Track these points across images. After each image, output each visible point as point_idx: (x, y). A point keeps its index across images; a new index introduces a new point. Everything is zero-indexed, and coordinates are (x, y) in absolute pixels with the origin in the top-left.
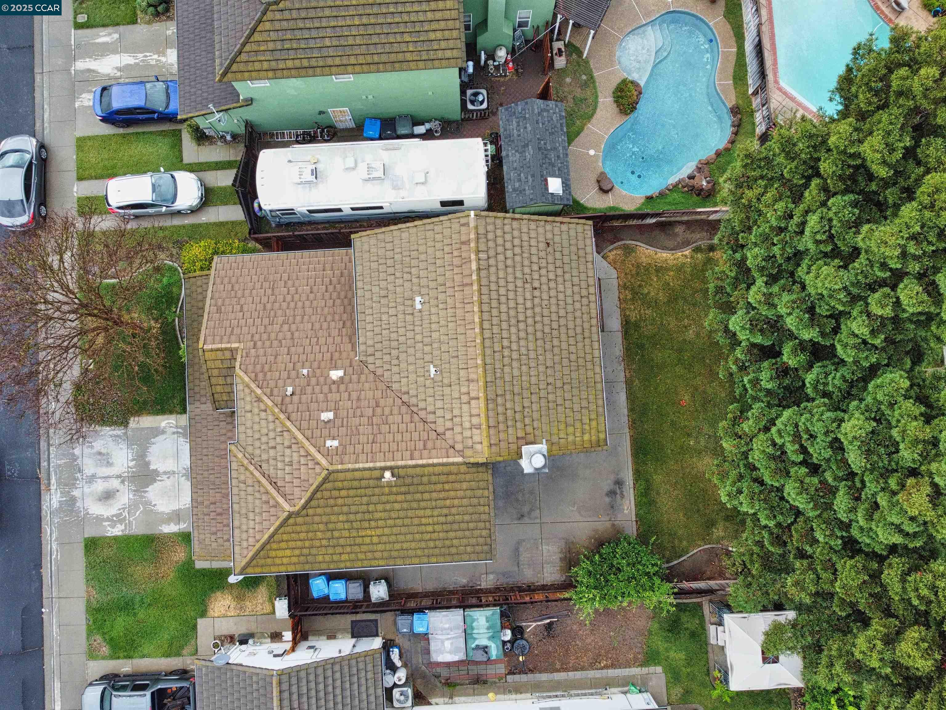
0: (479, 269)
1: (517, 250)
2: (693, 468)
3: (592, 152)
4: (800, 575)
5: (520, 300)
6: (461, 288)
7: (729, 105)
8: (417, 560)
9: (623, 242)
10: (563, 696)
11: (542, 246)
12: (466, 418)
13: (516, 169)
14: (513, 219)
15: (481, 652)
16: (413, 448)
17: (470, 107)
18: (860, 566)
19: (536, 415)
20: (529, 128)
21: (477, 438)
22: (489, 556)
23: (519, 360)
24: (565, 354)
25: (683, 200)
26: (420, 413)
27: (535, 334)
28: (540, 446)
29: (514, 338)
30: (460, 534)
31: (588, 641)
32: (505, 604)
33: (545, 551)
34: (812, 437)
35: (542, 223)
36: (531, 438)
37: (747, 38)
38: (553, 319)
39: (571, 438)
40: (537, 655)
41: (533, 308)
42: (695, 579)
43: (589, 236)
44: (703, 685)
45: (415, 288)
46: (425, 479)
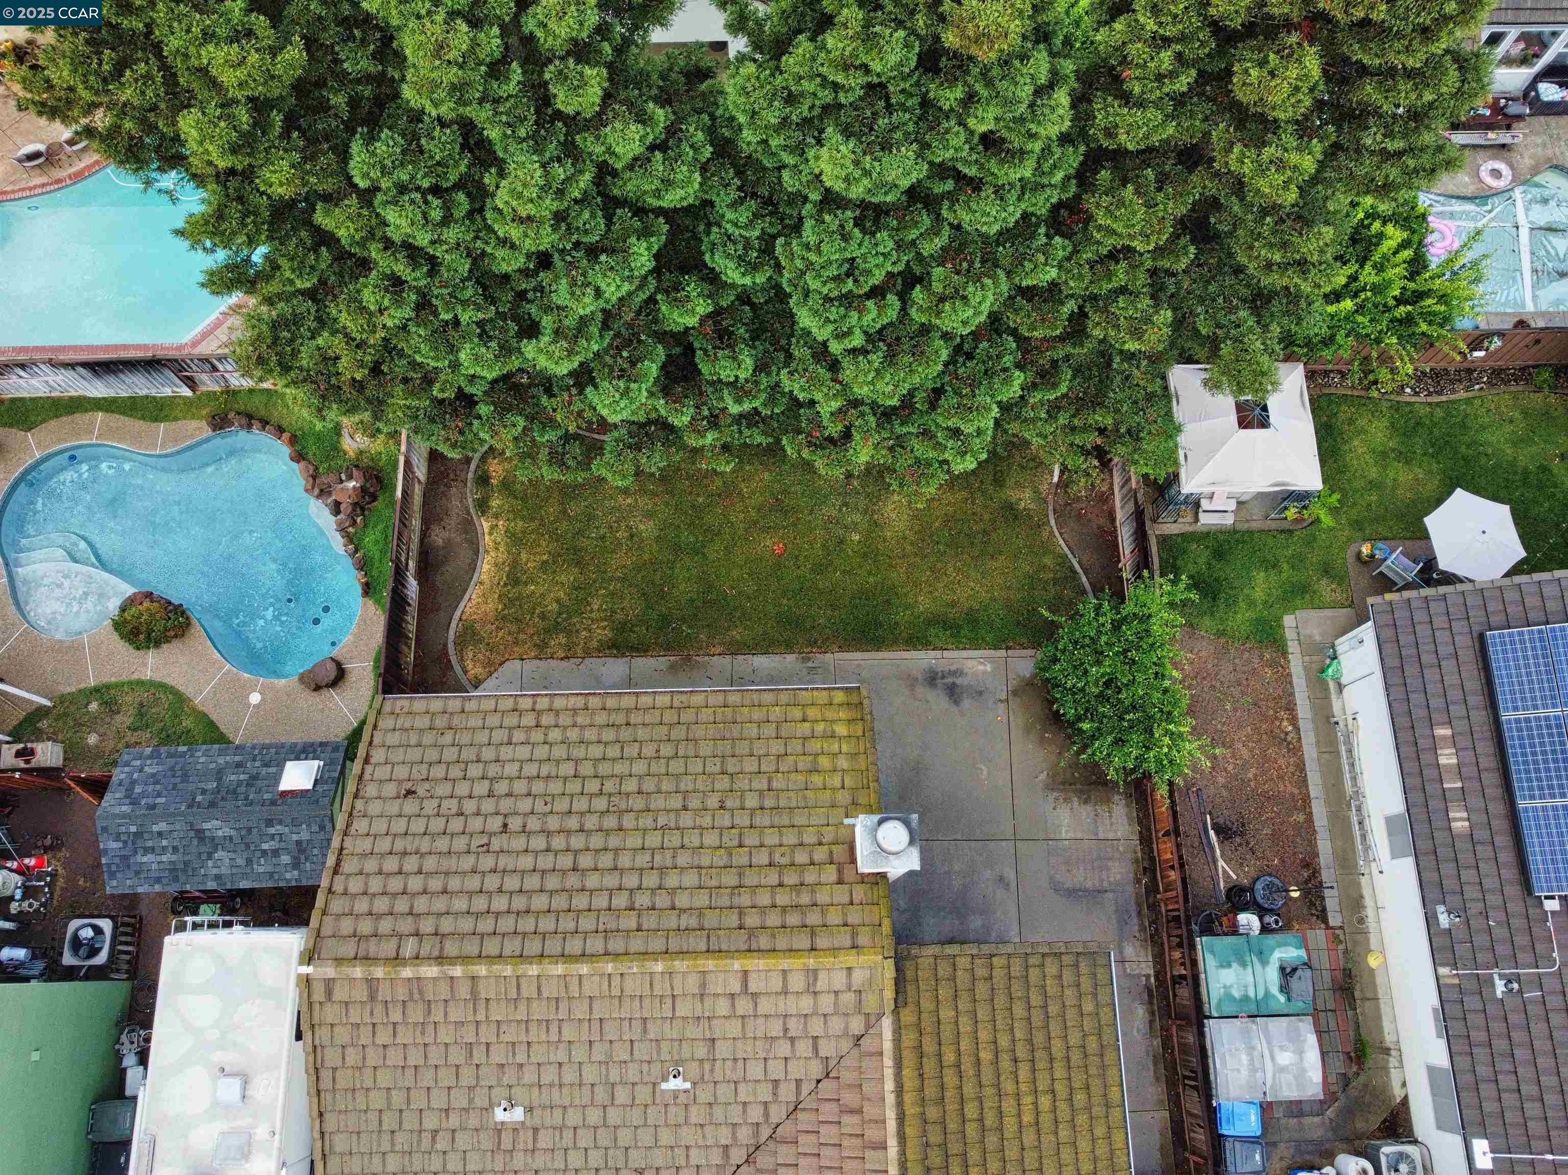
0: (440, 959)
1: (411, 864)
2: (905, 538)
3: (255, 698)
4: (1117, 327)
5: (526, 862)
6: (482, 1005)
7: (207, 432)
8: (1118, 1137)
9: (451, 645)
10: (1359, 809)
11: (410, 806)
12: (791, 1005)
13: (249, 861)
14: (336, 872)
15: (1294, 983)
16: (858, 1142)
17: (102, 958)
18: (1106, 200)
19: (790, 838)
20: (162, 826)
21: (839, 979)
22: (1101, 961)
23: (662, 870)
24: (658, 767)
25: (381, 527)
26: (774, 1120)
27: (608, 832)
28: (858, 831)
29: (611, 881)
30: (1055, 1028)
31: (1245, 753)
32: (1188, 923)
33: (1070, 836)
34: (851, 269)
35: (359, 804)
36: (839, 851)
37: (80, 393)
38: (578, 789)
39: (843, 763)
40: (1282, 861)
41: (549, 834)
42: (1113, 546)
43: (406, 703)
44: (1310, 542)
45: (473, 1122)
46: (933, 1113)
